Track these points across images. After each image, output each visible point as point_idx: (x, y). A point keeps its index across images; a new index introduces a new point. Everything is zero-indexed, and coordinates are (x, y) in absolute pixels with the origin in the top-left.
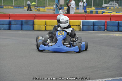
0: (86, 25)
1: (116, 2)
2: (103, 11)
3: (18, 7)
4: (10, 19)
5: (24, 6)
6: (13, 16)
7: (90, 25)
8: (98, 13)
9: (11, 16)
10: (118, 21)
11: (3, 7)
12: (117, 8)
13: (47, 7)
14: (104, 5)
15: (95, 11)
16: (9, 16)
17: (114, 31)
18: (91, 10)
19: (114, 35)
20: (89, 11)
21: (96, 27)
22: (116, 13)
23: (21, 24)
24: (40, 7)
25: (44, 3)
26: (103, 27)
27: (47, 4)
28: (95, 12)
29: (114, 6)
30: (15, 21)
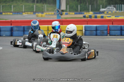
0: (88, 29)
1: (113, 6)
2: (102, 15)
3: (16, 13)
4: (11, 25)
5: (23, 12)
6: (14, 22)
7: (92, 30)
8: (97, 17)
9: (12, 22)
10: (120, 25)
11: (2, 14)
12: (115, 12)
13: (45, 12)
14: (102, 10)
15: (94, 15)
16: (11, 23)
17: (117, 36)
18: (90, 15)
19: (118, 39)
20: (88, 16)
21: (98, 32)
22: (115, 17)
23: (23, 30)
24: (38, 12)
25: (43, 9)
26: (106, 32)
27: (46, 9)
28: (94, 17)
29: (112, 10)
30: (16, 27)
